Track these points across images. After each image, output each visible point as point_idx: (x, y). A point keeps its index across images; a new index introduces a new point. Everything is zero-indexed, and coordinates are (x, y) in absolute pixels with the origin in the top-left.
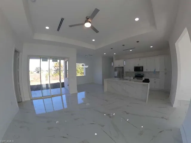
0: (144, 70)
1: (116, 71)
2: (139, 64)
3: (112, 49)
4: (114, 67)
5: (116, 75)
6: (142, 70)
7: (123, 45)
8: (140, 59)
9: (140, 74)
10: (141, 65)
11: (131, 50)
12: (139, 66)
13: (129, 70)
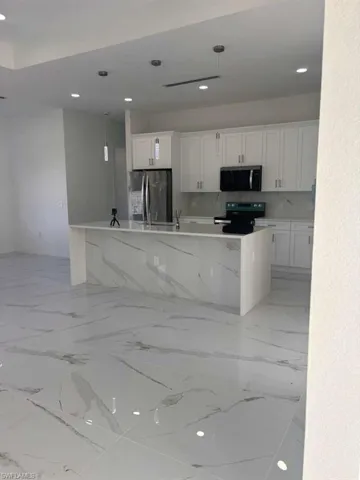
0: (268, 185)
1: (137, 188)
2: (242, 158)
3: (106, 74)
4: (129, 169)
5: (140, 210)
6: (257, 186)
7: (156, 63)
8: (218, 136)
9: (248, 205)
10: (251, 161)
11: (203, 87)
12: (243, 165)
13: (200, 185)
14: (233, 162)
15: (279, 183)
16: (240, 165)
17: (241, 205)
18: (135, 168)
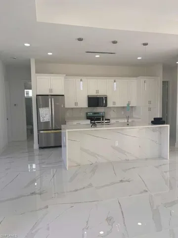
9: (98, 113)
11: (97, 56)
12: (98, 94)
13: (76, 104)
14: (93, 93)
15: (114, 103)
16: (96, 94)
17: (95, 113)
18: (38, 94)
